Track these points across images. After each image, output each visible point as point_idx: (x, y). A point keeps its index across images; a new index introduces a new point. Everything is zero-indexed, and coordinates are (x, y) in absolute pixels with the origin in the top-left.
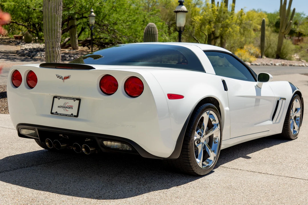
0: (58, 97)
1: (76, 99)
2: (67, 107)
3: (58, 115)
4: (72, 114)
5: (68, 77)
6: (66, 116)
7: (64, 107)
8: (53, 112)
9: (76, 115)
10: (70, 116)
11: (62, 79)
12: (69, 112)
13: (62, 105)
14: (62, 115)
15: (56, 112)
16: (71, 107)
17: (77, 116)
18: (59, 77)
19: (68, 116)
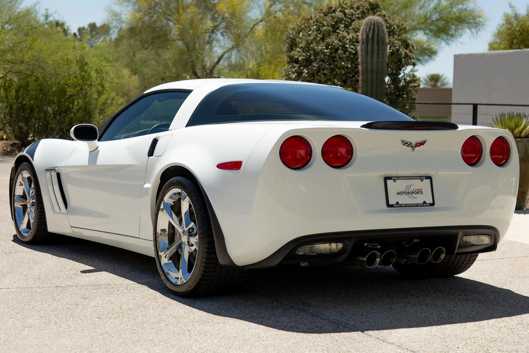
0: (393, 178)
1: (424, 178)
2: (413, 193)
3: (401, 207)
4: (425, 202)
5: (422, 143)
6: (416, 206)
7: (408, 193)
8: (391, 203)
9: (431, 202)
10: (423, 206)
11: (412, 146)
12: (419, 199)
13: (403, 189)
14: (409, 206)
15: (397, 203)
16: (419, 192)
17: (433, 204)
18: (407, 143)
19: (420, 206)
